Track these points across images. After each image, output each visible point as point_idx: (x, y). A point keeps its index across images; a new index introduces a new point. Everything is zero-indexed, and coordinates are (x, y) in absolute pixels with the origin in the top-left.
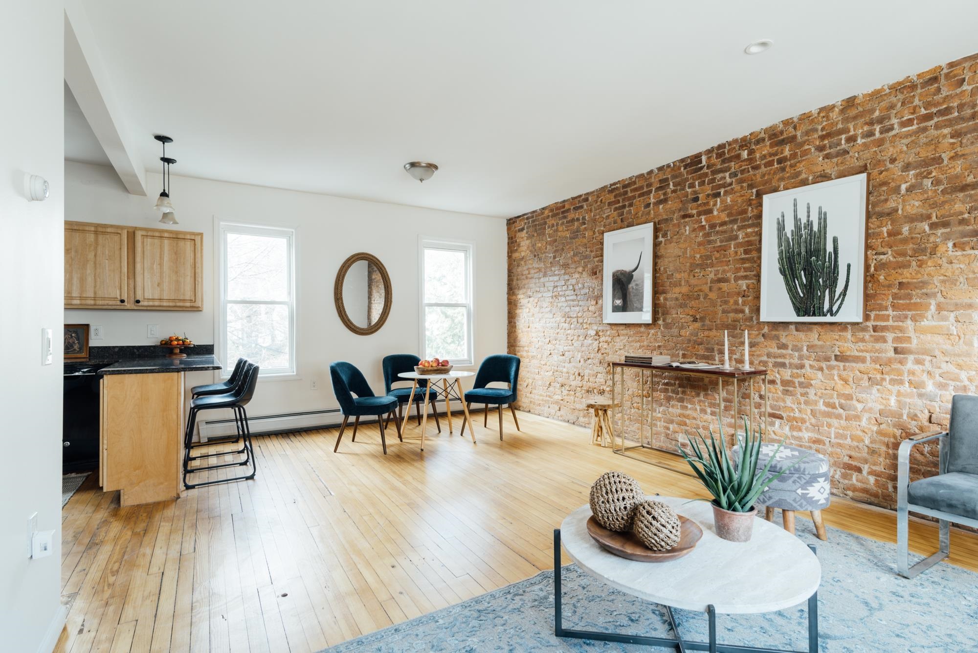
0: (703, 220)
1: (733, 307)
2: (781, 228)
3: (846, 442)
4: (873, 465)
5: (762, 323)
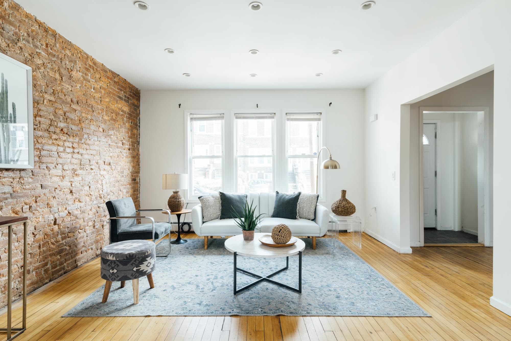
3: (19, 257)
4: (34, 264)
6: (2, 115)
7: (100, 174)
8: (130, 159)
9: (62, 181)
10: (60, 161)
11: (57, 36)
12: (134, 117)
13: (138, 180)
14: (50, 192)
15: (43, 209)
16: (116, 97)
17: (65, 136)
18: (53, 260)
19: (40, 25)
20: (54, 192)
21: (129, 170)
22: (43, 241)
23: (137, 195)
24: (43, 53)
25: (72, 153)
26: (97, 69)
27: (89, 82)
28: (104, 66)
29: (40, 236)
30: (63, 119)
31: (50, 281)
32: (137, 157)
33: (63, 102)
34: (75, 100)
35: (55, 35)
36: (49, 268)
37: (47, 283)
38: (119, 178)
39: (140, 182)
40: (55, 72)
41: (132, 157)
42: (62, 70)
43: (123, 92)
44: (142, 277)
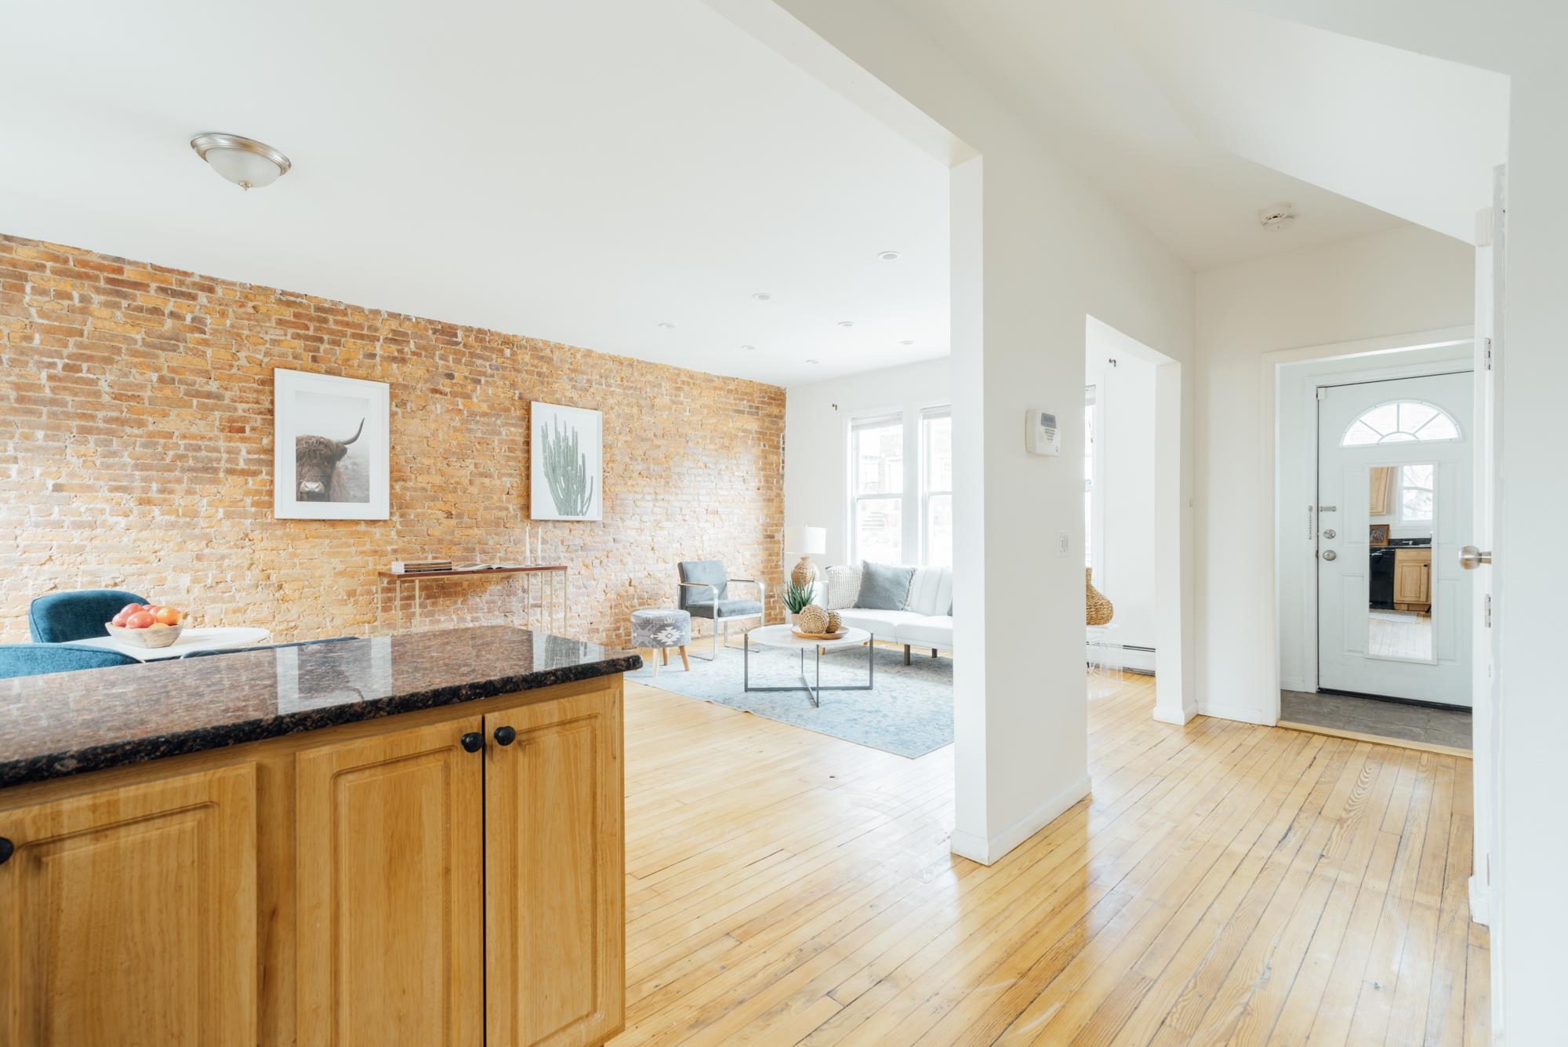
0: (460, 403)
1: (498, 504)
2: (545, 436)
3: (589, 613)
5: (526, 521)
6: (572, 467)
7: (698, 527)
8: (761, 504)
9: (639, 535)
10: (638, 510)
11: (635, 363)
12: (771, 435)
13: (778, 537)
14: (625, 547)
15: (615, 566)
16: (731, 413)
17: (644, 481)
19: (614, 359)
20: (629, 547)
21: (758, 520)
22: (614, 601)
23: (777, 562)
24: (617, 390)
25: (654, 500)
26: (694, 384)
28: (709, 374)
29: (612, 596)
30: (642, 460)
32: (778, 499)
33: (643, 440)
34: (659, 433)
35: (631, 364)
38: (736, 533)
39: (783, 541)
40: (632, 407)
41: (764, 500)
42: (643, 402)
43: (745, 402)
44: (656, 647)
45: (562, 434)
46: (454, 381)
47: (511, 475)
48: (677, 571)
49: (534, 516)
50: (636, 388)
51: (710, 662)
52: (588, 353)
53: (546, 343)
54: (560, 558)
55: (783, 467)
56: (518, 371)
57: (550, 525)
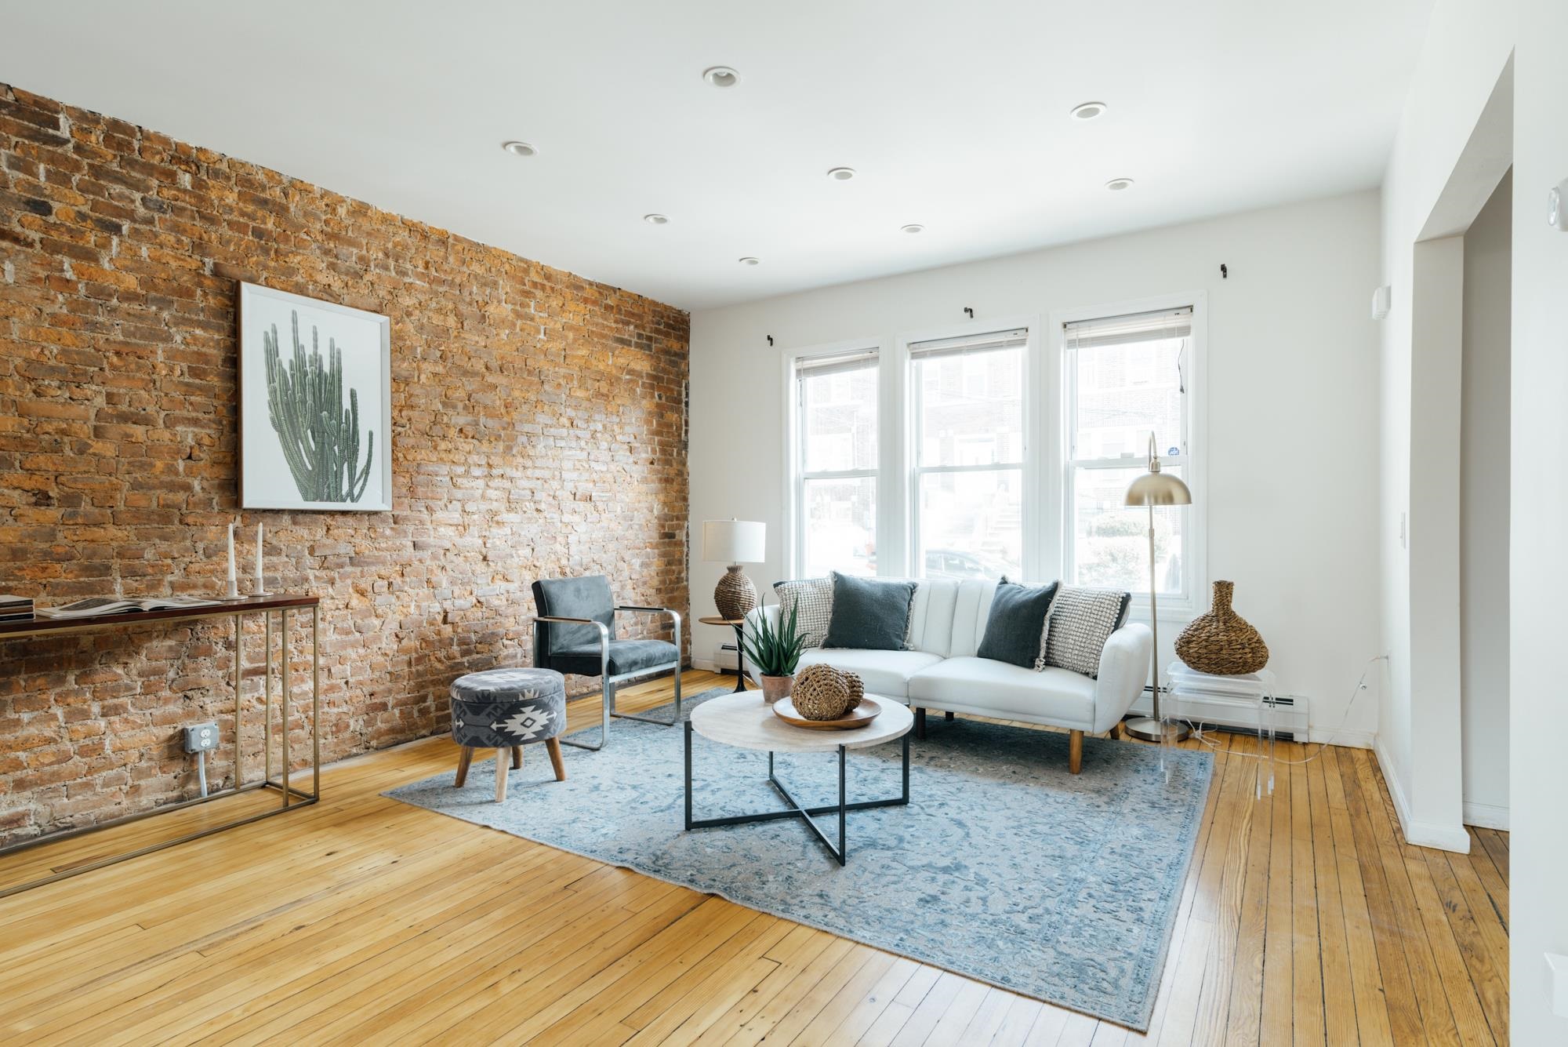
0: (66, 266)
1: (165, 478)
2: (272, 353)
3: (366, 676)
4: (398, 693)
5: (232, 511)
6: (330, 413)
7: (561, 521)
8: (656, 486)
9: (461, 536)
10: (459, 494)
11: (451, 240)
12: (669, 381)
13: (681, 536)
14: (434, 557)
15: (417, 590)
16: (610, 342)
17: (469, 443)
18: (438, 693)
19: (412, 228)
20: (442, 557)
21: (652, 511)
22: (416, 651)
23: (680, 573)
24: (418, 282)
25: (486, 476)
26: (552, 289)
27: (532, 319)
28: (575, 276)
29: (411, 643)
30: (465, 407)
31: (432, 734)
32: (680, 479)
33: (465, 373)
34: (495, 364)
35: (443, 240)
36: (429, 707)
37: (424, 737)
38: (619, 531)
39: (688, 541)
40: (446, 315)
41: (660, 480)
42: (463, 308)
43: (632, 327)
44: (503, 747)
45: (309, 351)
46: (52, 219)
47: (195, 422)
48: (531, 594)
49: (248, 502)
50: (452, 284)
51: (596, 755)
52: (361, 210)
53: (272, 175)
54: (307, 580)
55: (686, 432)
56: (212, 220)
57: (286, 520)
